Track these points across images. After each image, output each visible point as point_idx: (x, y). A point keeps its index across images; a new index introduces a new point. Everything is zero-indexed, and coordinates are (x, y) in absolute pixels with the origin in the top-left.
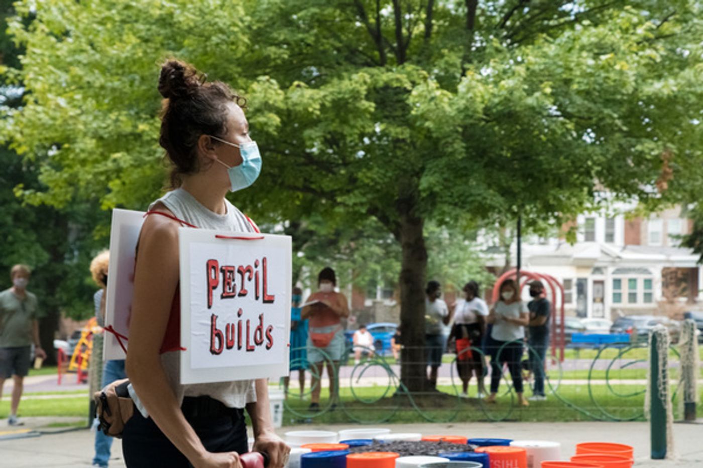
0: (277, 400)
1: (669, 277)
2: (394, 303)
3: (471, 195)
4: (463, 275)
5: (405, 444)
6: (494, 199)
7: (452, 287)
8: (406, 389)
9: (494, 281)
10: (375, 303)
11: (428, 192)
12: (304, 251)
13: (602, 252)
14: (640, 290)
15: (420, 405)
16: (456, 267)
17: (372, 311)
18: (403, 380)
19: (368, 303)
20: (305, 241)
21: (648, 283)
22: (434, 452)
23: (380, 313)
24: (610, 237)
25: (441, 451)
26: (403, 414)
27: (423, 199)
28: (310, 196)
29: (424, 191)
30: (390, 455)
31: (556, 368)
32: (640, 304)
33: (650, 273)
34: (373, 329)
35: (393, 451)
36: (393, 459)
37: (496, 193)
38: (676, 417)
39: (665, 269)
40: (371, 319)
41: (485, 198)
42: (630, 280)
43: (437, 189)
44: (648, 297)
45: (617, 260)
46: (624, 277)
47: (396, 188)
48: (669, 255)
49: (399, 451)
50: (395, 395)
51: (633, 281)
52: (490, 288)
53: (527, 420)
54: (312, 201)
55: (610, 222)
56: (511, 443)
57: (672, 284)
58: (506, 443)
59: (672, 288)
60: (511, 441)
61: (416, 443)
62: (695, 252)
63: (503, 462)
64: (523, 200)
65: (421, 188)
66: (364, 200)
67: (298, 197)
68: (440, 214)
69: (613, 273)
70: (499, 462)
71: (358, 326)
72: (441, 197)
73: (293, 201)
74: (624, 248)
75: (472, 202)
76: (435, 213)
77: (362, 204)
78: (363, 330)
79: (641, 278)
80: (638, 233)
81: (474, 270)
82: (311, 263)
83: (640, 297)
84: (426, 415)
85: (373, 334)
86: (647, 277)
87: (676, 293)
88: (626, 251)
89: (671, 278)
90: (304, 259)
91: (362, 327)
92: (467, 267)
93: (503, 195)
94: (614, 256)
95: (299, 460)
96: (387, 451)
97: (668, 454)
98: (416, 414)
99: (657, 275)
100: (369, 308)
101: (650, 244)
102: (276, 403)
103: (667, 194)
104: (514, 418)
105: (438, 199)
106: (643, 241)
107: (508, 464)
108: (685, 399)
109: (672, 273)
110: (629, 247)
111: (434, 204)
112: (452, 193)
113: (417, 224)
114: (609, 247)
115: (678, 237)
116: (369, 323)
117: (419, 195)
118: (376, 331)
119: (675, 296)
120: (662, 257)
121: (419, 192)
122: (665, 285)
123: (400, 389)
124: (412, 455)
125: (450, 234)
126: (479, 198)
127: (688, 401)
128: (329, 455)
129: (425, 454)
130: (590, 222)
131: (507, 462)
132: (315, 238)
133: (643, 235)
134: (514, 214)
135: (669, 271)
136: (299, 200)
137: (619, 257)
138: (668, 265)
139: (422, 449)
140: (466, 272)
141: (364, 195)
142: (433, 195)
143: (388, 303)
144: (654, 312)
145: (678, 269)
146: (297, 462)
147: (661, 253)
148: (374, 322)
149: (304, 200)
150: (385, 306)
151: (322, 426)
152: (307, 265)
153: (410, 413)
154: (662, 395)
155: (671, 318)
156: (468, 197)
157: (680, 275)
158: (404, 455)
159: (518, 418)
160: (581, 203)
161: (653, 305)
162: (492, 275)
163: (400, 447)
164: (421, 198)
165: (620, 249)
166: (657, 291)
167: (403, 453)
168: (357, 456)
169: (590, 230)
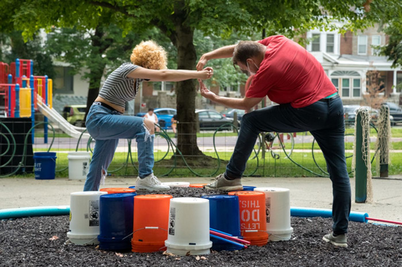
0: (86, 159)
1: (371, 78)
2: (173, 93)
3: (228, 12)
4: (223, 74)
5: (177, 189)
6: (244, 15)
7: (216, 83)
8: (181, 153)
9: (246, 79)
10: (159, 93)
11: (196, 8)
12: (107, 54)
13: (324, 58)
14: (351, 87)
15: (191, 164)
16: (218, 68)
17: (158, 99)
18: (178, 146)
19: (155, 93)
20: (107, 46)
21: (357, 82)
22: (199, 195)
23: (163, 100)
24: (330, 49)
25: (203, 194)
26: (178, 170)
27: (192, 14)
28: (108, 10)
29: (193, 7)
30: (166, 196)
31: (290, 141)
32: (351, 97)
33: (359, 75)
34: (158, 112)
35: (168, 194)
36: (168, 199)
37: (246, 11)
38: (374, 174)
39: (368, 71)
40: (158, 105)
41: (237, 14)
42: (344, 80)
43: (202, 6)
44: (357, 92)
45: (335, 65)
46: (340, 77)
47: (173, 5)
48: (372, 62)
49: (173, 193)
50: (173, 157)
51: (346, 81)
52: (243, 84)
53: (268, 176)
54: (110, 13)
55: (330, 38)
56: (255, 189)
57: (373, 82)
58: (252, 189)
59: (374, 86)
60: (255, 187)
61: (185, 189)
62: (390, 59)
63: (248, 202)
64: (266, 16)
65: (190, 5)
66: (148, 13)
67: (99, 10)
68: (204, 25)
69: (332, 75)
70: (245, 202)
71: (147, 109)
72: (206, 12)
73: (96, 13)
74: (340, 57)
75: (228, 16)
76: (201, 24)
77: (147, 16)
78: (151, 112)
79: (352, 78)
80: (351, 46)
81: (232, 71)
82: (112, 62)
83: (351, 92)
84: (195, 171)
85: (158, 116)
86: (357, 77)
87: (376, 89)
88: (341, 58)
89: (373, 79)
90: (107, 60)
91: (150, 110)
92: (226, 68)
93: (251, 13)
94: (333, 62)
95: (99, 199)
96: (164, 194)
97: (368, 199)
98: (188, 171)
99: (363, 76)
100: (156, 97)
101: (359, 54)
102: (85, 162)
103: (370, 14)
104: (259, 175)
105: (204, 14)
106: (354, 51)
107: (252, 204)
108: (381, 162)
109: (374, 74)
110: (344, 55)
111: (200, 18)
112: (214, 9)
113: (188, 33)
114: (329, 55)
115: (378, 48)
116: (156, 108)
117: (190, 11)
118: (161, 114)
119: (376, 92)
120: (367, 63)
121: (190, 8)
122: (369, 83)
123: (177, 153)
124: (182, 196)
125: (214, 44)
126: (233, 14)
127: (383, 163)
128: (121, 196)
129: (192, 196)
130: (317, 37)
131: (251, 202)
132: (114, 44)
133: (354, 47)
134: (259, 26)
135: (372, 73)
136: (100, 13)
137: (337, 63)
138: (371, 69)
139: (189, 192)
140: (225, 72)
141: (148, 9)
142: (199, 11)
143: (169, 93)
144: (360, 103)
145: (378, 72)
146: (97, 201)
147: (367, 60)
148: (160, 107)
149: (103, 13)
150: (167, 96)
151: (119, 178)
152: (109, 64)
153: (184, 170)
154: (364, 157)
155: (373, 107)
156: (225, 13)
157: (379, 76)
158: (176, 197)
159: (262, 174)
160: (307, 20)
161: (360, 98)
162: (245, 74)
163: (174, 191)
164: (191, 12)
165: (338, 57)
166: (363, 88)
167: (176, 195)
168: (142, 197)
169: (316, 43)
